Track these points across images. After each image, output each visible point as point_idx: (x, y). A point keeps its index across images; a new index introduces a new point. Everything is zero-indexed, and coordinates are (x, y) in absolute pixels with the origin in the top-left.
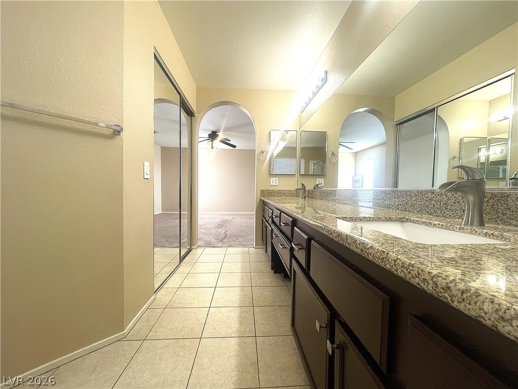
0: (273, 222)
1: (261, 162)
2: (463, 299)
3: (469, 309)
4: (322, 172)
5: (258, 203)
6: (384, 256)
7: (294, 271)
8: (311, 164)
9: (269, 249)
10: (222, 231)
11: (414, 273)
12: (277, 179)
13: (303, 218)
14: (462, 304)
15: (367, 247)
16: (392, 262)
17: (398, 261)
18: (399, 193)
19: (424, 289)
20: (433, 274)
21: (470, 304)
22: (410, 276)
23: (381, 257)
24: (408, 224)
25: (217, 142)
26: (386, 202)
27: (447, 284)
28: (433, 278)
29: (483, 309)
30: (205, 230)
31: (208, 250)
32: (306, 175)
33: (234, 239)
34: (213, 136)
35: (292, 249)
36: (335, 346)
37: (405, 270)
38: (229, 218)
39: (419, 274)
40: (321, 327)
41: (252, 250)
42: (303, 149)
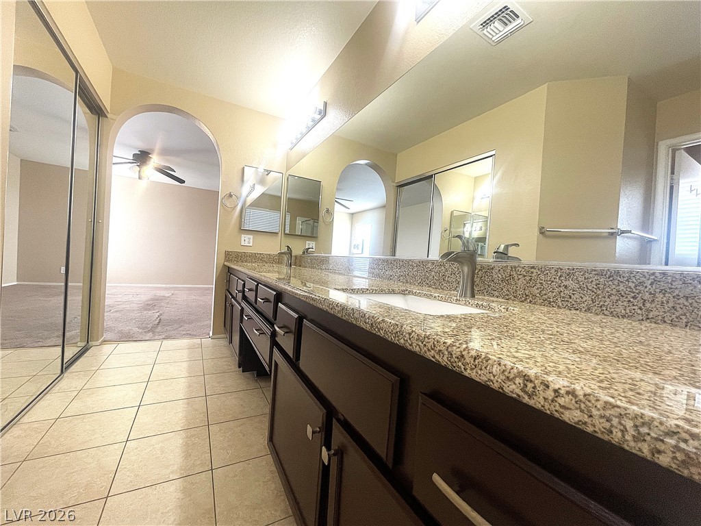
0: (245, 298)
1: (228, 211)
2: (475, 366)
3: (480, 375)
4: (312, 233)
5: (219, 270)
6: (398, 330)
7: (276, 365)
8: (299, 221)
9: (236, 338)
10: (153, 315)
11: (429, 346)
12: (251, 237)
13: (293, 290)
14: (474, 371)
15: (378, 320)
16: (407, 336)
17: (414, 333)
18: (401, 263)
19: (439, 361)
20: (448, 344)
21: (481, 369)
22: (425, 348)
23: (394, 331)
24: (411, 297)
25: (150, 170)
26: (387, 273)
27: (461, 352)
28: (448, 348)
29: (492, 373)
30: (118, 315)
31: (124, 347)
32: (292, 235)
33: (176, 326)
34: (142, 157)
35: (274, 334)
36: (333, 452)
37: (420, 343)
38: (167, 294)
39: (434, 346)
40: (313, 432)
41: (207, 342)
42: (289, 200)
